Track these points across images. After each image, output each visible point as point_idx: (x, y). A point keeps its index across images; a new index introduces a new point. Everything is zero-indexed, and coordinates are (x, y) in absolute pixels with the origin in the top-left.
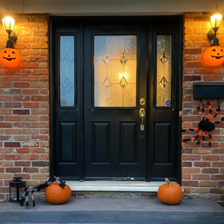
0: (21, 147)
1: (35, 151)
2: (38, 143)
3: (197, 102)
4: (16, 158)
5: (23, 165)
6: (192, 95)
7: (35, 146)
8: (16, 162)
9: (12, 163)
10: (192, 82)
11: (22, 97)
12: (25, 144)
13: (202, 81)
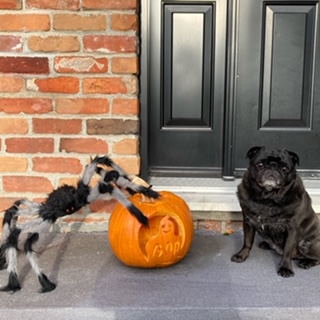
0: (53, 74)
1: (93, 86)
4: (36, 107)
5: (59, 132)
7: (95, 70)
8: (35, 121)
12: (63, 64)
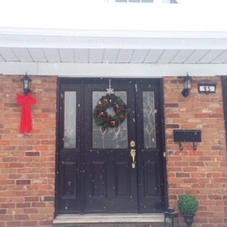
0: (31, 185)
1: (42, 187)
2: (45, 180)
3: (178, 145)
4: (26, 194)
5: (32, 201)
6: (173, 140)
7: (43, 183)
8: (26, 198)
9: (22, 199)
10: (173, 129)
11: (33, 141)
12: (34, 182)
13: (180, 128)
